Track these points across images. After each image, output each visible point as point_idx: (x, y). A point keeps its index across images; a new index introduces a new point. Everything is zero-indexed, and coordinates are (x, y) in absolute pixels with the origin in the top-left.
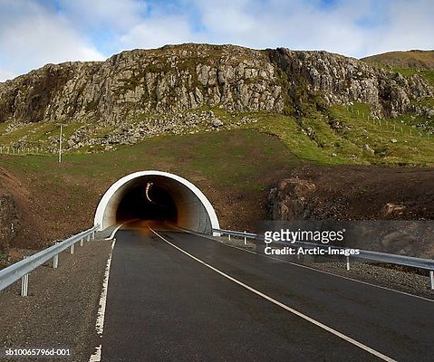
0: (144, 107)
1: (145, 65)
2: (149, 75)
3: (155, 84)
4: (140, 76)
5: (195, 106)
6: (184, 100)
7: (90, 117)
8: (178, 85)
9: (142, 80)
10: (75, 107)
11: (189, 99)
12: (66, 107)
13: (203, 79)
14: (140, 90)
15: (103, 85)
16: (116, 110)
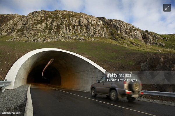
0: (45, 32)
1: (47, 16)
2: (49, 19)
3: (51, 23)
4: (45, 19)
5: (69, 33)
6: (64, 30)
7: (18, 35)
8: (62, 24)
9: (45, 21)
10: (12, 31)
11: (66, 30)
12: (7, 30)
13: (73, 23)
14: (44, 25)
15: (27, 22)
16: (32, 32)
